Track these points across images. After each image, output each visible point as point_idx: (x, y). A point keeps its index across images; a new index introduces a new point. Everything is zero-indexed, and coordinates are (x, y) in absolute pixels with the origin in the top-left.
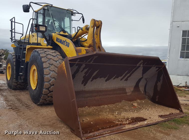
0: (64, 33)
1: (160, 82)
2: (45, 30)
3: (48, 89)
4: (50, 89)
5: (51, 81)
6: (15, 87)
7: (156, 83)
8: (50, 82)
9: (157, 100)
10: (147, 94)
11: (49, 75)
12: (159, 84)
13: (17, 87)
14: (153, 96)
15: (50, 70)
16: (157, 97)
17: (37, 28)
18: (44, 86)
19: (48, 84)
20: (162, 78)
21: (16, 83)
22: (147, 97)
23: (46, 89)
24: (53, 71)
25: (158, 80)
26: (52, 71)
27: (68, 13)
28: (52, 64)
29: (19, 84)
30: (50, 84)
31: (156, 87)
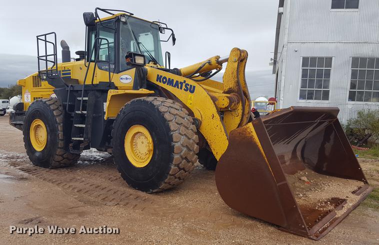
0: (154, 64)
1: (328, 142)
2: (143, 63)
3: (178, 165)
4: (180, 165)
5: (184, 152)
6: (57, 163)
7: (323, 144)
8: (182, 154)
9: (324, 169)
10: (306, 161)
11: (179, 143)
12: (328, 146)
13: (60, 163)
14: (317, 163)
15: (180, 134)
16: (325, 165)
17: (132, 59)
18: (174, 160)
19: (178, 158)
20: (332, 137)
21: (60, 155)
22: (307, 165)
23: (175, 165)
24: (185, 134)
25: (326, 139)
26: (183, 135)
27: (153, 28)
28: (182, 123)
29: (66, 158)
30: (181, 157)
31: (322, 149)
